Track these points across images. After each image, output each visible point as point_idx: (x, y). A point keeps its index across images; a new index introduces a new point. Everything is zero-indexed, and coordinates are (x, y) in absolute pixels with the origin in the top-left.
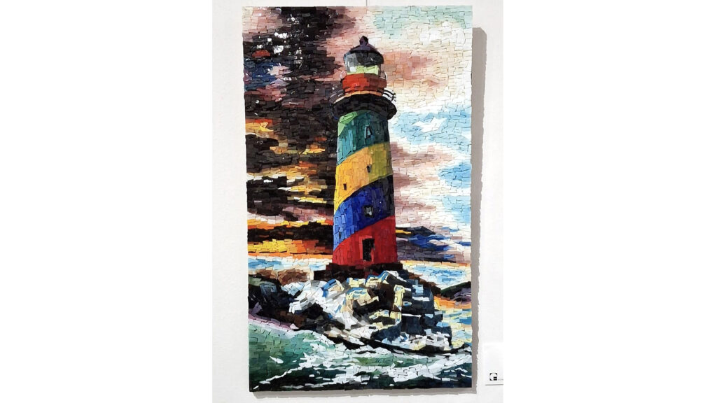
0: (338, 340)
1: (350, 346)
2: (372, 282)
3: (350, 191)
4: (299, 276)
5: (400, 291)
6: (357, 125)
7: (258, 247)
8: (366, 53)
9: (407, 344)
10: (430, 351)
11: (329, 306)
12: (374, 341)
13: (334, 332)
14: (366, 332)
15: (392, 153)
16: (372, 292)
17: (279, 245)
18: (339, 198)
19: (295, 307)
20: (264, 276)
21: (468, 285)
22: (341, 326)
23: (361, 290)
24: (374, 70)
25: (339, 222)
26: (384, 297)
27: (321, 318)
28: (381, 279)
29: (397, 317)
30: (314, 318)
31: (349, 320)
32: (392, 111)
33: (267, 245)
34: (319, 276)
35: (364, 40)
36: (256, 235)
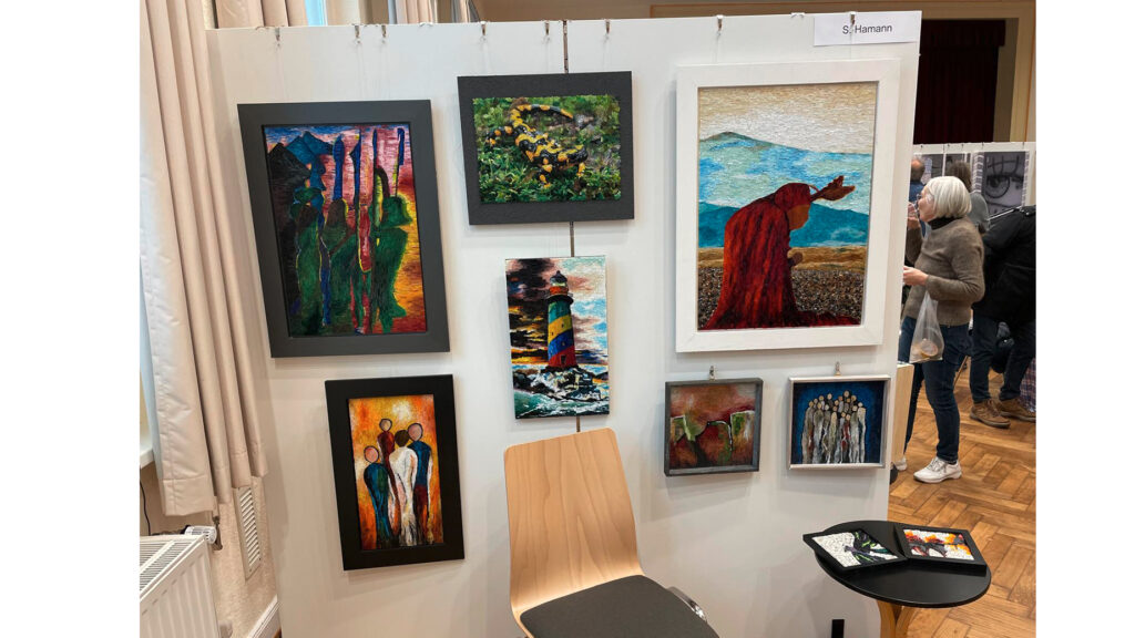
0: (552, 397)
1: (557, 399)
2: (565, 373)
3: (555, 335)
4: (535, 372)
5: (578, 377)
6: (557, 307)
7: (516, 360)
8: (560, 278)
9: (582, 398)
10: (591, 400)
11: (547, 384)
12: (567, 397)
13: (550, 394)
14: (564, 394)
15: (573, 319)
16: (566, 377)
17: (526, 359)
18: (550, 339)
19: (533, 384)
20: (519, 372)
21: (607, 373)
22: (553, 392)
23: (561, 376)
24: (563, 285)
25: (550, 349)
26: (571, 379)
27: (544, 388)
28: (570, 372)
29: (577, 387)
30: (542, 389)
31: (556, 389)
32: (572, 301)
33: (519, 359)
34: (543, 371)
35: (559, 272)
36: (515, 355)
